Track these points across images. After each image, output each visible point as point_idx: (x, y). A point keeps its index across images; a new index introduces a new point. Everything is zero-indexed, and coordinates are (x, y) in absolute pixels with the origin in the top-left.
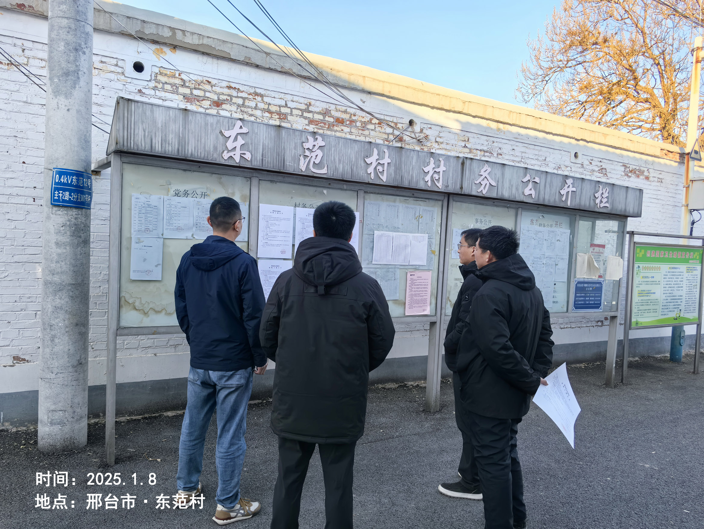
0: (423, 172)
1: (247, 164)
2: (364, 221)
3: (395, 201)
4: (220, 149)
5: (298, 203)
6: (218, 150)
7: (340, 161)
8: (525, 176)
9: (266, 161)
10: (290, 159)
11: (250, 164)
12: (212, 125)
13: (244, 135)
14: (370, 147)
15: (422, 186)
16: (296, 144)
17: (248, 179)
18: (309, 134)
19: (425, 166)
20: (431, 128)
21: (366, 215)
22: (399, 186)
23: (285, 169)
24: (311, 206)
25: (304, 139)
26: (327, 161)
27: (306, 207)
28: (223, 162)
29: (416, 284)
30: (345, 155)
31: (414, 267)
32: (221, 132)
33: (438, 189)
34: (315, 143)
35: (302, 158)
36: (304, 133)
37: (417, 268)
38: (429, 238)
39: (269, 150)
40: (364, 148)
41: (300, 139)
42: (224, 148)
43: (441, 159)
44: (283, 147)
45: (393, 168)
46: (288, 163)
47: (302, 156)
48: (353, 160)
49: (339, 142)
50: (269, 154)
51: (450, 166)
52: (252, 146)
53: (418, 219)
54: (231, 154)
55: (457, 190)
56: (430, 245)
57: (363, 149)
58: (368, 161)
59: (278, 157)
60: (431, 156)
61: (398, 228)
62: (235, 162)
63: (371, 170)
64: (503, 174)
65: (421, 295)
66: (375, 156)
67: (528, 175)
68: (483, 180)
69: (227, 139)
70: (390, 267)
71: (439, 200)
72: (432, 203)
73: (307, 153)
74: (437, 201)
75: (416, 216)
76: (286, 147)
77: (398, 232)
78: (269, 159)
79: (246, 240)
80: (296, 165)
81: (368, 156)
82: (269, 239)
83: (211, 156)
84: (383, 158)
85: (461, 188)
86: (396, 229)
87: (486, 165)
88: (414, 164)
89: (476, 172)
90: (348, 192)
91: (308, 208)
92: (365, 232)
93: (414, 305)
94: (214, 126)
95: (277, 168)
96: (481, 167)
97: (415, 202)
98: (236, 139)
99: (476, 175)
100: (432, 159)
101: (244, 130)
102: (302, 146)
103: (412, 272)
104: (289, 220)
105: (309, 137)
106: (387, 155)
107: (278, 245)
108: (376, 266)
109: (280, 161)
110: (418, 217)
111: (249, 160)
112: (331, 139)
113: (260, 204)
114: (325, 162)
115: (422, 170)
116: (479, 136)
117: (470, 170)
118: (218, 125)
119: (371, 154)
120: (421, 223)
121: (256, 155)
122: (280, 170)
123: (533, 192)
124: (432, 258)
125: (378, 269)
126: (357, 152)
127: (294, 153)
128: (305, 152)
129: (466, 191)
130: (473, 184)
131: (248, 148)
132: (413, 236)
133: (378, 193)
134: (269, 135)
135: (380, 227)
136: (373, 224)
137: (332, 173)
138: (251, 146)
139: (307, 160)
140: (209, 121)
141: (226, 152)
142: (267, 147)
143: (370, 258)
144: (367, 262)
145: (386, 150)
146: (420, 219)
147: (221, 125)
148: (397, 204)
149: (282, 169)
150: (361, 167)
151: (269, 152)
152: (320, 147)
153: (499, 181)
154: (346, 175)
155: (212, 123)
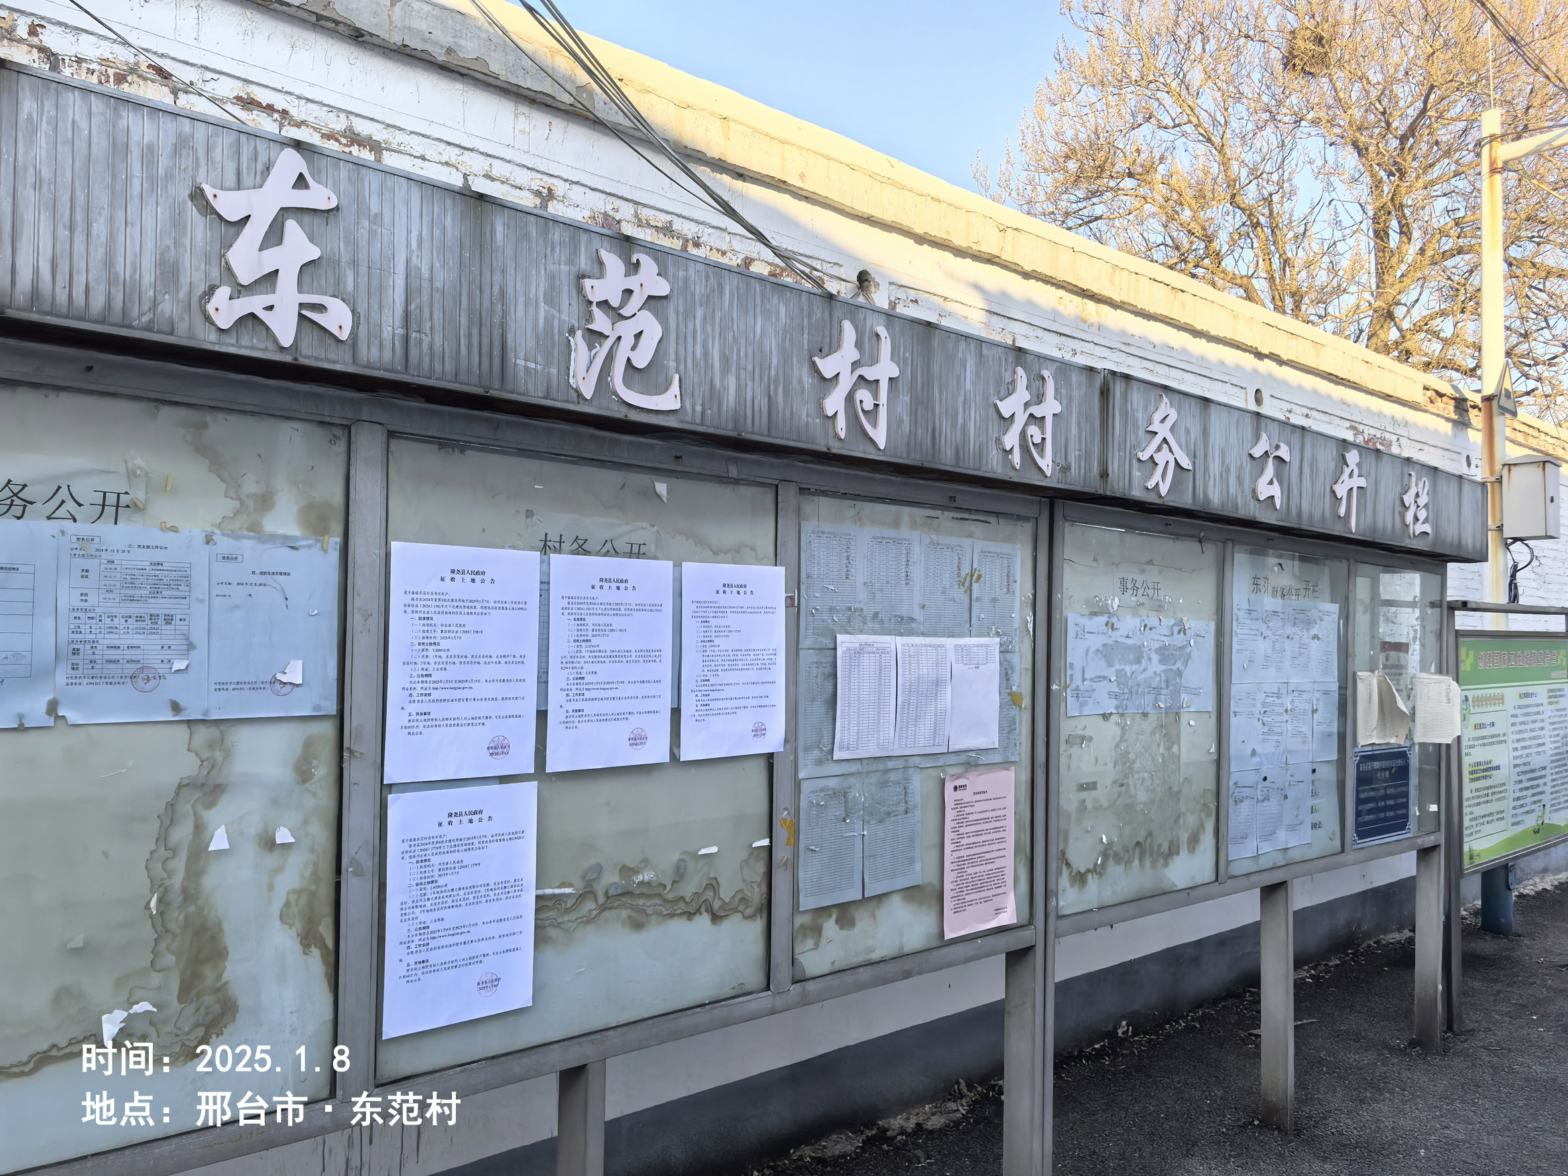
0: (995, 416)
1: (332, 356)
2: (802, 600)
3: (896, 524)
4: (193, 274)
5: (553, 537)
6: (185, 280)
7: (725, 360)
8: (1257, 438)
9: (425, 346)
10: (531, 343)
11: (348, 357)
12: (149, 154)
13: (318, 221)
14: (831, 316)
15: (993, 467)
16: (552, 278)
17: (338, 432)
18: (606, 243)
19: (1002, 394)
20: (916, 301)
21: (808, 577)
22: (926, 465)
23: (510, 386)
24: (608, 546)
25: (584, 263)
26: (677, 360)
27: (587, 553)
28: (209, 341)
29: (972, 817)
30: (742, 341)
31: (962, 758)
32: (198, 195)
34: (632, 283)
35: (579, 341)
36: (584, 238)
37: (971, 761)
38: (1004, 651)
39: (437, 296)
40: (809, 317)
41: (570, 262)
42: (215, 273)
43: (1046, 373)
44: (496, 289)
45: (907, 398)
46: (521, 362)
47: (579, 333)
48: (775, 361)
49: (721, 287)
50: (438, 315)
51: (1070, 399)
52: (357, 274)
53: (967, 584)
54: (254, 304)
55: (1093, 482)
56: (1006, 676)
57: (806, 320)
58: (827, 366)
59: (475, 332)
60: (1018, 363)
61: (912, 619)
62: (270, 345)
63: (834, 403)
64: (1205, 432)
65: (988, 856)
66: (848, 352)
67: (1264, 437)
68: (1159, 449)
69: (232, 230)
70: (890, 764)
71: (1026, 519)
73: (601, 322)
74: (1019, 523)
75: (963, 573)
76: (510, 291)
77: (910, 633)
78: (438, 340)
79: (331, 708)
80: (554, 371)
81: (825, 350)
82: (435, 695)
83: (145, 308)
84: (874, 360)
85: (1104, 475)
86: (903, 625)
87: (1165, 399)
88: (968, 386)
89: (1140, 423)
90: (742, 489)
91: (598, 554)
92: (805, 642)
93: (968, 898)
94: (164, 162)
95: (475, 380)
96: (1152, 408)
97: (957, 524)
98: (274, 235)
99: (1140, 434)
100: (1020, 370)
101: (319, 197)
102: (580, 290)
103: (959, 777)
104: (520, 606)
105: (606, 256)
106: (886, 347)
107: (474, 721)
108: (847, 769)
109: (485, 350)
110: (968, 579)
111: (344, 335)
112: (692, 272)
113: (395, 545)
114: (672, 364)
115: (992, 411)
116: (1040, 333)
117: (1125, 414)
118: (186, 161)
119: (835, 345)
120: (978, 599)
121: (375, 316)
122: (487, 389)
123: (1276, 491)
124: (1013, 721)
125: (852, 780)
126: (785, 331)
127: (546, 319)
128: (590, 318)
129: (1116, 487)
130: (1135, 461)
131: (338, 281)
132: (956, 646)
133: (845, 496)
134: (437, 232)
135: (854, 620)
136: (832, 610)
137: (699, 408)
138: (350, 275)
139: (602, 351)
140: (135, 137)
141: (223, 292)
142: (426, 285)
143: (826, 740)
144: (816, 753)
145: (882, 331)
146: (975, 586)
147: (197, 160)
148: (905, 532)
149: (496, 385)
150: (803, 391)
151: (436, 306)
152: (652, 302)
153: (1198, 455)
154: (749, 421)
155: (151, 147)
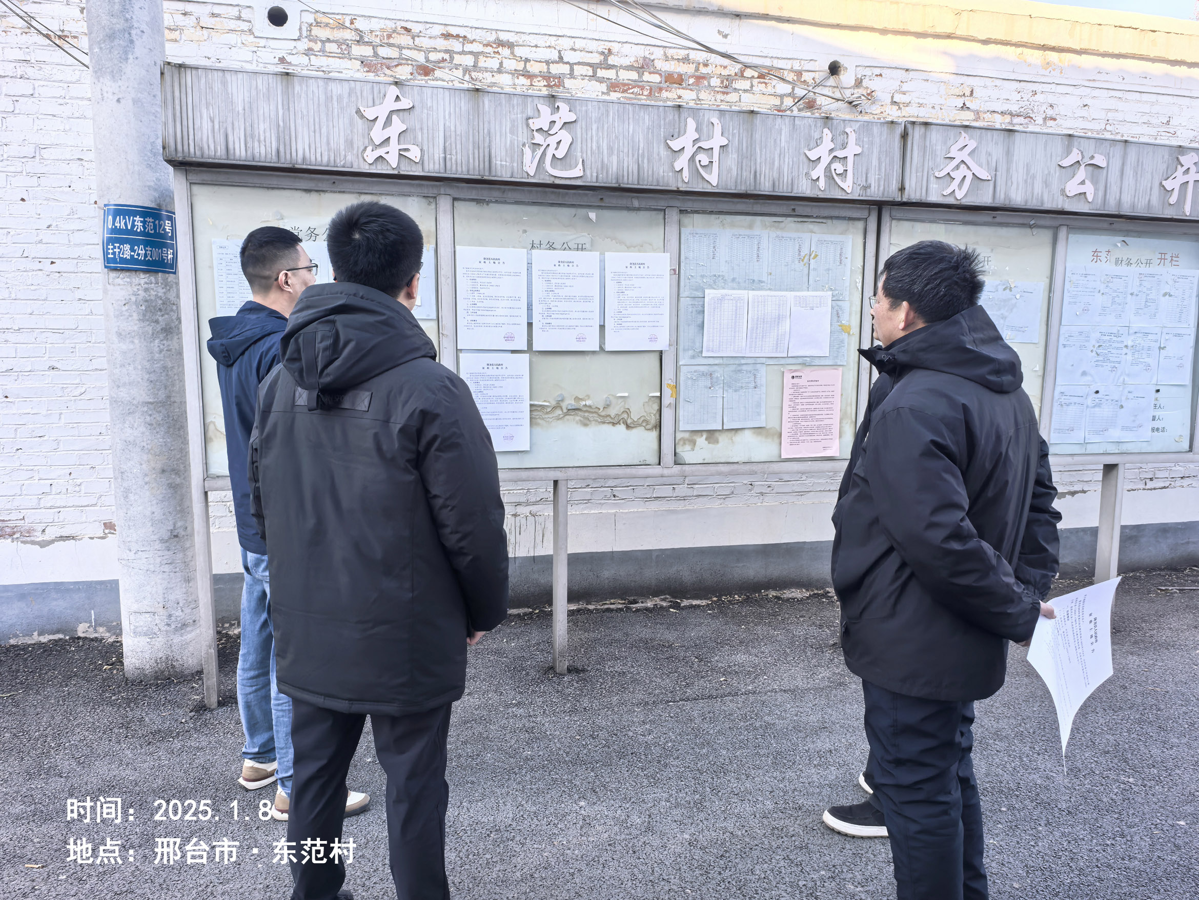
0: (805, 160)
1: (413, 169)
2: (682, 271)
3: (750, 227)
4: (359, 143)
5: (537, 242)
6: (355, 146)
7: (611, 149)
8: (1068, 152)
9: (453, 161)
10: (503, 153)
11: (420, 169)
12: (340, 98)
13: (406, 114)
14: (679, 117)
15: (804, 189)
16: (513, 121)
17: (432, 200)
18: (542, 100)
19: (811, 146)
20: (881, 75)
21: (686, 258)
22: (749, 192)
23: (493, 173)
24: (565, 245)
25: (530, 113)
26: (582, 152)
27: (555, 249)
28: (366, 169)
29: (805, 394)
30: (621, 138)
31: (800, 361)
32: (358, 112)
33: (844, 193)
34: (555, 117)
35: (527, 151)
36: (530, 99)
37: (806, 363)
38: (835, 299)
39: (458, 138)
40: (665, 119)
41: (522, 112)
42: (367, 141)
43: (848, 130)
44: (486, 131)
45: (735, 156)
46: (498, 162)
47: (527, 145)
48: (641, 145)
49: (608, 111)
50: (459, 146)
51: (872, 143)
52: (422, 134)
53: (806, 260)
54: (381, 152)
55: (893, 194)
56: (837, 314)
57: (662, 122)
58: (675, 145)
59: (476, 152)
60: (825, 125)
61: (761, 282)
62: (389, 168)
63: (682, 163)
64: (1008, 153)
65: (818, 417)
66: (691, 133)
67: (1075, 151)
68: (957, 167)
69: (372, 123)
70: (743, 361)
71: (859, 219)
72: (840, 225)
73: (539, 138)
74: (851, 222)
75: (803, 254)
76: (492, 131)
77: (760, 289)
78: (459, 157)
79: (434, 316)
80: (515, 165)
81: (676, 135)
82: (479, 313)
83: (342, 159)
84: (710, 137)
85: (902, 189)
86: (754, 284)
87: (964, 134)
88: (783, 145)
89: (938, 153)
90: (642, 213)
91: (560, 249)
92: (684, 293)
93: (801, 438)
94: (345, 100)
95: (477, 173)
96: (949, 143)
97: (799, 225)
98: (388, 122)
99: (938, 159)
100: (826, 131)
101: (405, 104)
102: (528, 125)
103: (795, 371)
104: (517, 274)
105: (539, 106)
106: (718, 129)
107: (497, 325)
108: (711, 361)
109: (481, 159)
110: (807, 257)
111: (417, 161)
112: (590, 107)
113: (457, 247)
114: (579, 154)
115: (803, 158)
116: (998, 82)
117: (924, 149)
118: (353, 99)
119: (682, 132)
120: (814, 269)
121: (431, 150)
122: (483, 176)
123: (1089, 189)
124: (842, 341)
125: (716, 368)
126: (648, 128)
127: (511, 141)
128: (533, 138)
129: (913, 193)
130: (932, 179)
131: (415, 138)
132: (796, 297)
133: (711, 213)
134: (457, 110)
135: (717, 281)
136: (703, 276)
137: (595, 175)
138: (420, 134)
139: (539, 152)
140: (334, 93)
141: (370, 149)
142: (453, 134)
143: (698, 345)
144: (691, 353)
145: (715, 120)
146: (812, 261)
147: (357, 97)
148: (757, 231)
149: (487, 174)
150: (660, 159)
151: (458, 142)
152: (567, 125)
153: (999, 168)
154: (626, 178)
155: (340, 95)
